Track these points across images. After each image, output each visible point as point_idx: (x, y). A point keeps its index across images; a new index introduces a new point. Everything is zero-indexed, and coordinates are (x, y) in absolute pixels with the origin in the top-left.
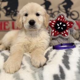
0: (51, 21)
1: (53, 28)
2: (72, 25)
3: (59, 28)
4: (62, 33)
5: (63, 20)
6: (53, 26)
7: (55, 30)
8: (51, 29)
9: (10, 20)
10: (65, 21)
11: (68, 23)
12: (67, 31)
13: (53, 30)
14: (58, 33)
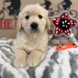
0: (55, 18)
1: (57, 26)
2: (75, 23)
3: (64, 26)
4: (66, 32)
5: (67, 18)
6: (57, 24)
7: (60, 28)
8: (55, 27)
9: (13, 19)
10: (69, 19)
11: (71, 21)
12: (70, 29)
13: (57, 28)
14: (62, 31)
